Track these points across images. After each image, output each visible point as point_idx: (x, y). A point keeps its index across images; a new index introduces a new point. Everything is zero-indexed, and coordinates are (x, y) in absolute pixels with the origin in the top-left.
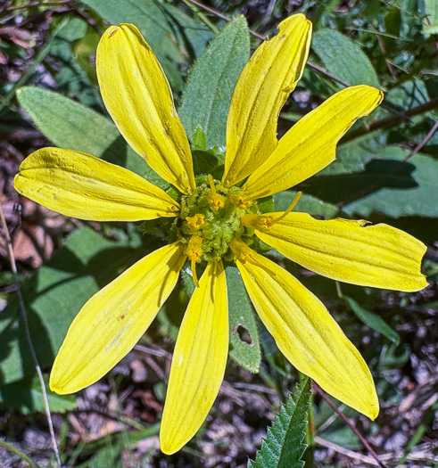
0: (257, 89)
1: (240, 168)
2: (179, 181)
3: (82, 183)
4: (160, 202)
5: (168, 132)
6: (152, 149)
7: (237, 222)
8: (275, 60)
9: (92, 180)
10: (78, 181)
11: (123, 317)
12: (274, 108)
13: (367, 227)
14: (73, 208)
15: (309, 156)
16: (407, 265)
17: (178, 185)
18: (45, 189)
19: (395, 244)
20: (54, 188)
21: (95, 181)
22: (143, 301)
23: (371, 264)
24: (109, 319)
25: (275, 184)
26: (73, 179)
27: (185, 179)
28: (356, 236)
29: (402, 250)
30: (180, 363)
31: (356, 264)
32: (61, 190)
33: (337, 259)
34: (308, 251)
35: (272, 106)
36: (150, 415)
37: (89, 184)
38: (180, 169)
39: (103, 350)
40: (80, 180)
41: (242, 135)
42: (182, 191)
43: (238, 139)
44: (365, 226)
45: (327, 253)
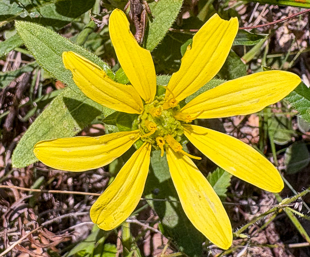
0: (98, 91)
1: (136, 104)
2: (133, 139)
3: (120, 196)
4: (141, 153)
5: (106, 143)
6: (112, 152)
7: (166, 112)
8: (86, 78)
9: (120, 190)
10: (118, 198)
11: (200, 197)
12: (111, 84)
13: (192, 46)
14: (132, 205)
15: (142, 64)
16: (221, 30)
17: (134, 140)
18: (115, 216)
19: (207, 34)
20: (117, 211)
21: (121, 189)
22: (194, 181)
23: (214, 51)
24: (199, 205)
25: (151, 85)
26: (116, 200)
27: (132, 136)
28: (195, 55)
29: (212, 31)
30: (234, 170)
31: (211, 60)
32: (119, 207)
33: (205, 69)
34: (194, 81)
35: (110, 85)
36: (257, 194)
37: (122, 192)
38: (127, 138)
39: (215, 214)
40: (118, 196)
41: (119, 102)
42: (139, 138)
43: (121, 104)
44: (191, 47)
45: (200, 73)
